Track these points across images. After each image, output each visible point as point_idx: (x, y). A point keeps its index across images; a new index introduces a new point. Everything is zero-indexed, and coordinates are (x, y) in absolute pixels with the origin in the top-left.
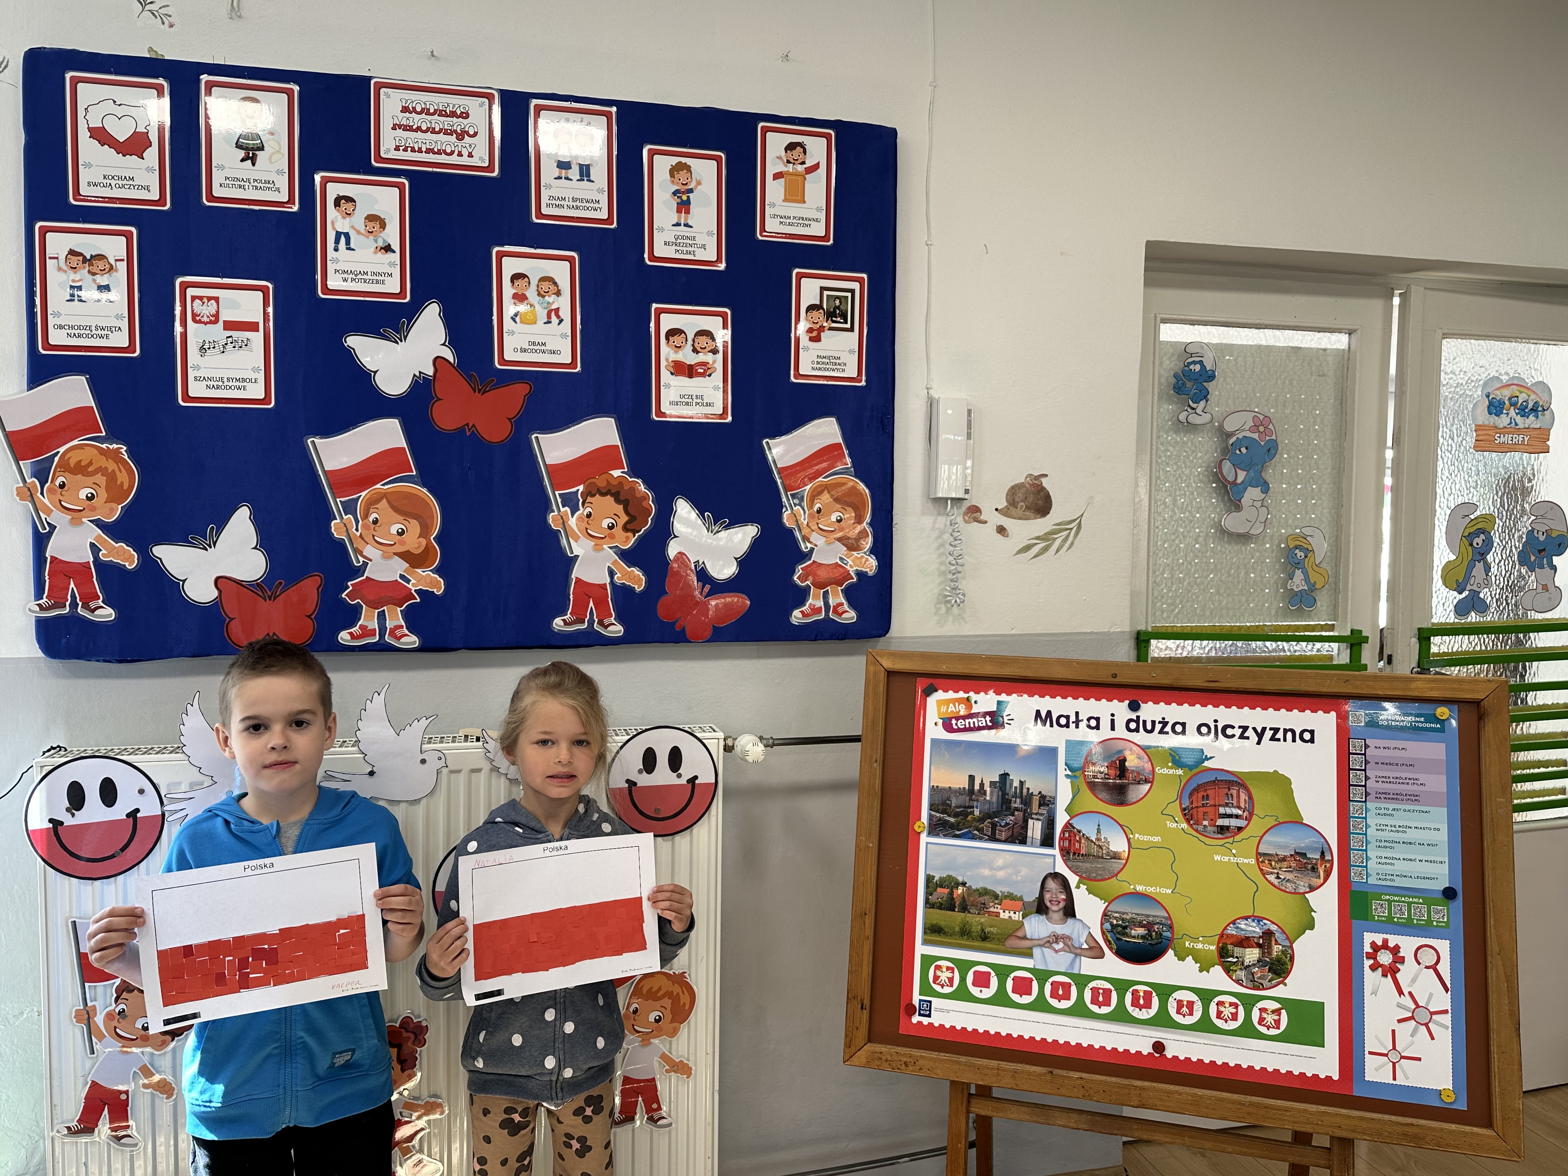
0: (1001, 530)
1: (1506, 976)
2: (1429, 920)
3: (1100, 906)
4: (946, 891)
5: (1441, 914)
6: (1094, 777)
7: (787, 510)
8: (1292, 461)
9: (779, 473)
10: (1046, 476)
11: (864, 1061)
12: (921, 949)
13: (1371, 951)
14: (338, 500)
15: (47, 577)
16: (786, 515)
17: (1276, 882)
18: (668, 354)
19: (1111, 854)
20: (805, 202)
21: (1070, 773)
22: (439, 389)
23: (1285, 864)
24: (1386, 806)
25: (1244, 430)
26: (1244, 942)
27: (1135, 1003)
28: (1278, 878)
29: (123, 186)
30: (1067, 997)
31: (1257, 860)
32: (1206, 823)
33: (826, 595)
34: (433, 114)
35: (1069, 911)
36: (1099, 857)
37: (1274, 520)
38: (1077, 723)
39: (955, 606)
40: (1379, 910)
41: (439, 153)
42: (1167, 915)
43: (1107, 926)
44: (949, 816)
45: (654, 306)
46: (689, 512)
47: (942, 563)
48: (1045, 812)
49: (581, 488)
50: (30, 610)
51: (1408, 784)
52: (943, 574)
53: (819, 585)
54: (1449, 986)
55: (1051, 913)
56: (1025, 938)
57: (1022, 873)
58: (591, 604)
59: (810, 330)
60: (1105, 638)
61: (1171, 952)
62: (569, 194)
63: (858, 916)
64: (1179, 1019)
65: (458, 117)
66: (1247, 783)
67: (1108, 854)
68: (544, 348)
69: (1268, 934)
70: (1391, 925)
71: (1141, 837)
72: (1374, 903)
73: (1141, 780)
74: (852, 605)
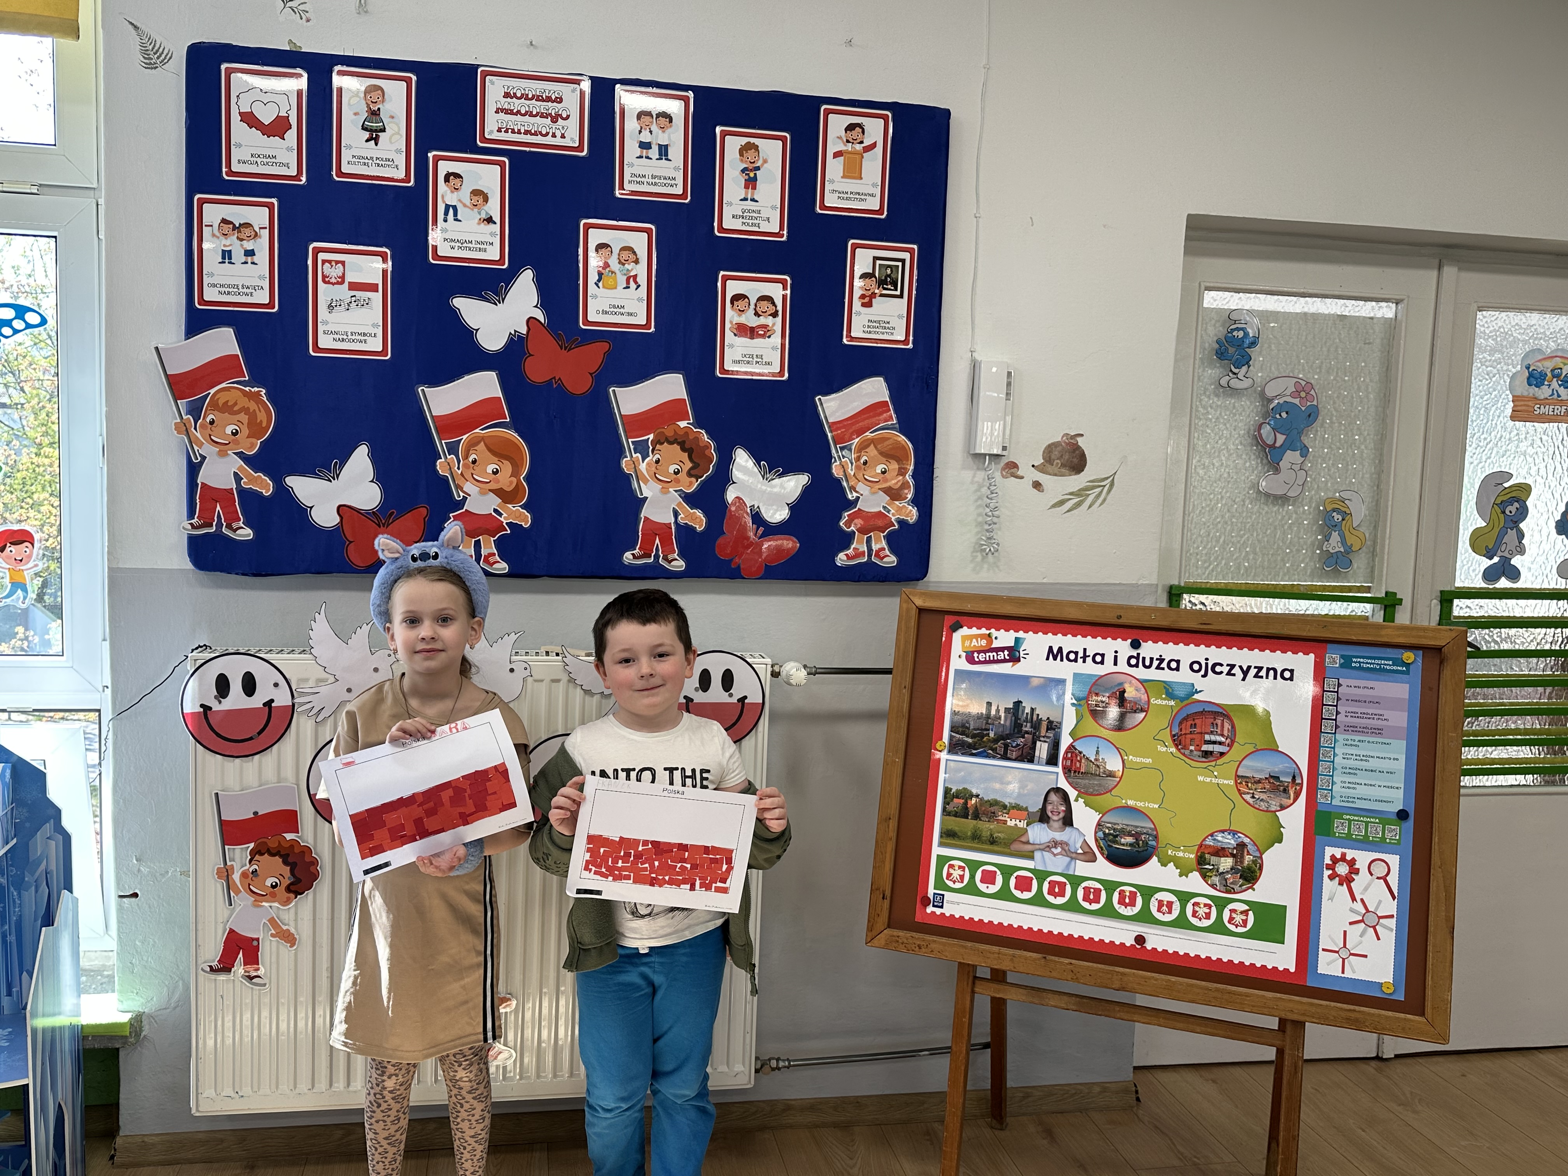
0: (1037, 485)
1: (1445, 886)
2: (1384, 839)
3: (1094, 817)
4: (962, 801)
5: (1394, 833)
6: (1096, 705)
7: (835, 461)
8: (1333, 426)
9: (829, 427)
11: (883, 942)
12: (937, 850)
13: (1330, 863)
14: (443, 442)
15: (198, 501)
16: (835, 466)
17: (1251, 801)
18: (733, 316)
19: (1107, 773)
20: (861, 178)
21: (1075, 702)
22: (531, 347)
23: (1260, 786)
24: (1353, 737)
25: (1285, 396)
26: (1220, 852)
27: (1121, 902)
29: (267, 163)
30: (1062, 894)
31: (1236, 781)
32: (1192, 748)
33: (869, 541)
34: (531, 99)
35: (1068, 821)
36: (1096, 775)
37: (1313, 483)
38: (1085, 657)
39: (990, 554)
40: (1340, 828)
41: (535, 134)
42: (1152, 826)
43: (1101, 834)
44: (967, 737)
45: (722, 273)
46: (747, 461)
47: (979, 515)
48: (1051, 735)
49: (651, 437)
50: (184, 528)
51: (1373, 719)
52: (980, 524)
53: (862, 531)
54: (1396, 894)
55: (1051, 822)
56: (1028, 843)
57: (1029, 787)
58: (657, 541)
59: (863, 297)
60: (1133, 589)
61: (1155, 859)
62: (648, 172)
63: (884, 820)
64: (1159, 916)
65: (553, 102)
66: (1231, 714)
67: (1104, 772)
68: (622, 310)
69: (1241, 846)
70: (1349, 841)
71: (1135, 759)
72: (1336, 822)
73: (1138, 709)
74: (893, 550)
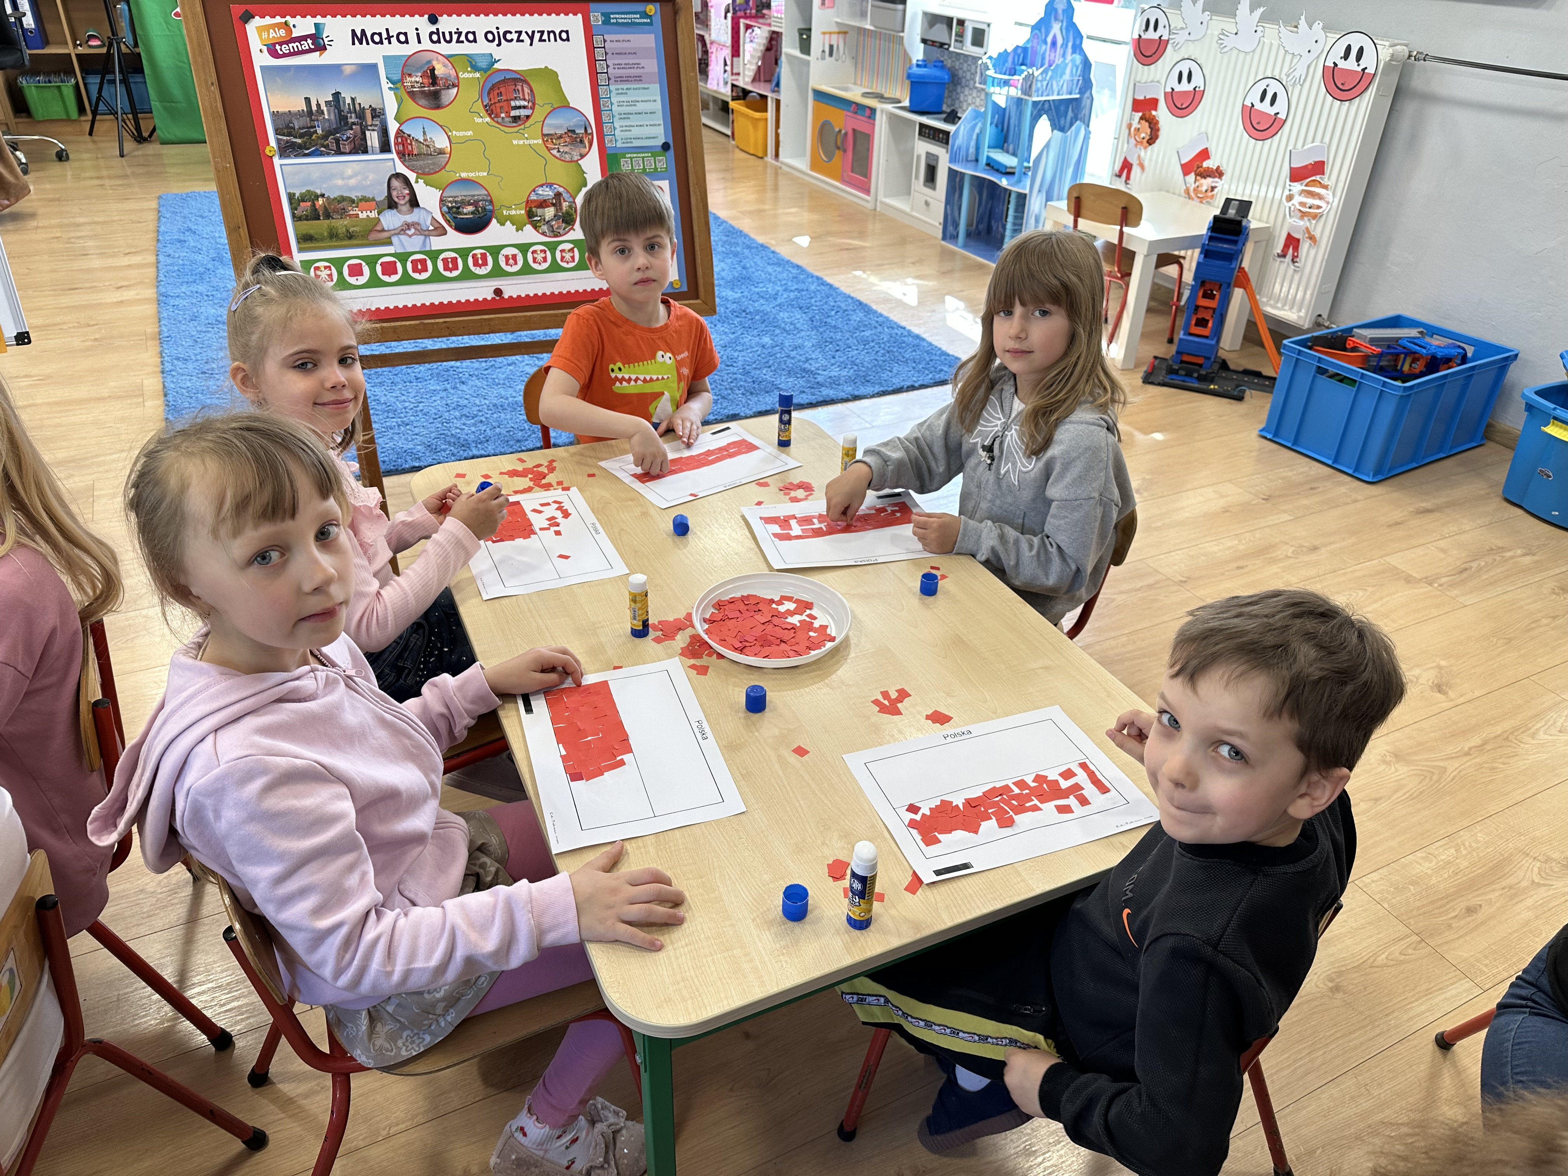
2: (656, 168)
3: (436, 194)
4: (309, 204)
5: (662, 162)
17: (558, 155)
21: (392, 86)
23: (562, 140)
24: (622, 86)
26: (543, 204)
27: (476, 264)
28: (559, 151)
31: (543, 140)
32: (503, 115)
35: (414, 203)
36: (428, 155)
38: (389, 38)
42: (486, 193)
43: (445, 209)
44: (295, 137)
48: (378, 123)
51: (633, 68)
55: (400, 206)
56: (383, 230)
61: (494, 221)
63: (232, 230)
64: (508, 269)
66: (528, 79)
67: (435, 151)
69: (558, 195)
71: (458, 134)
72: (623, 161)
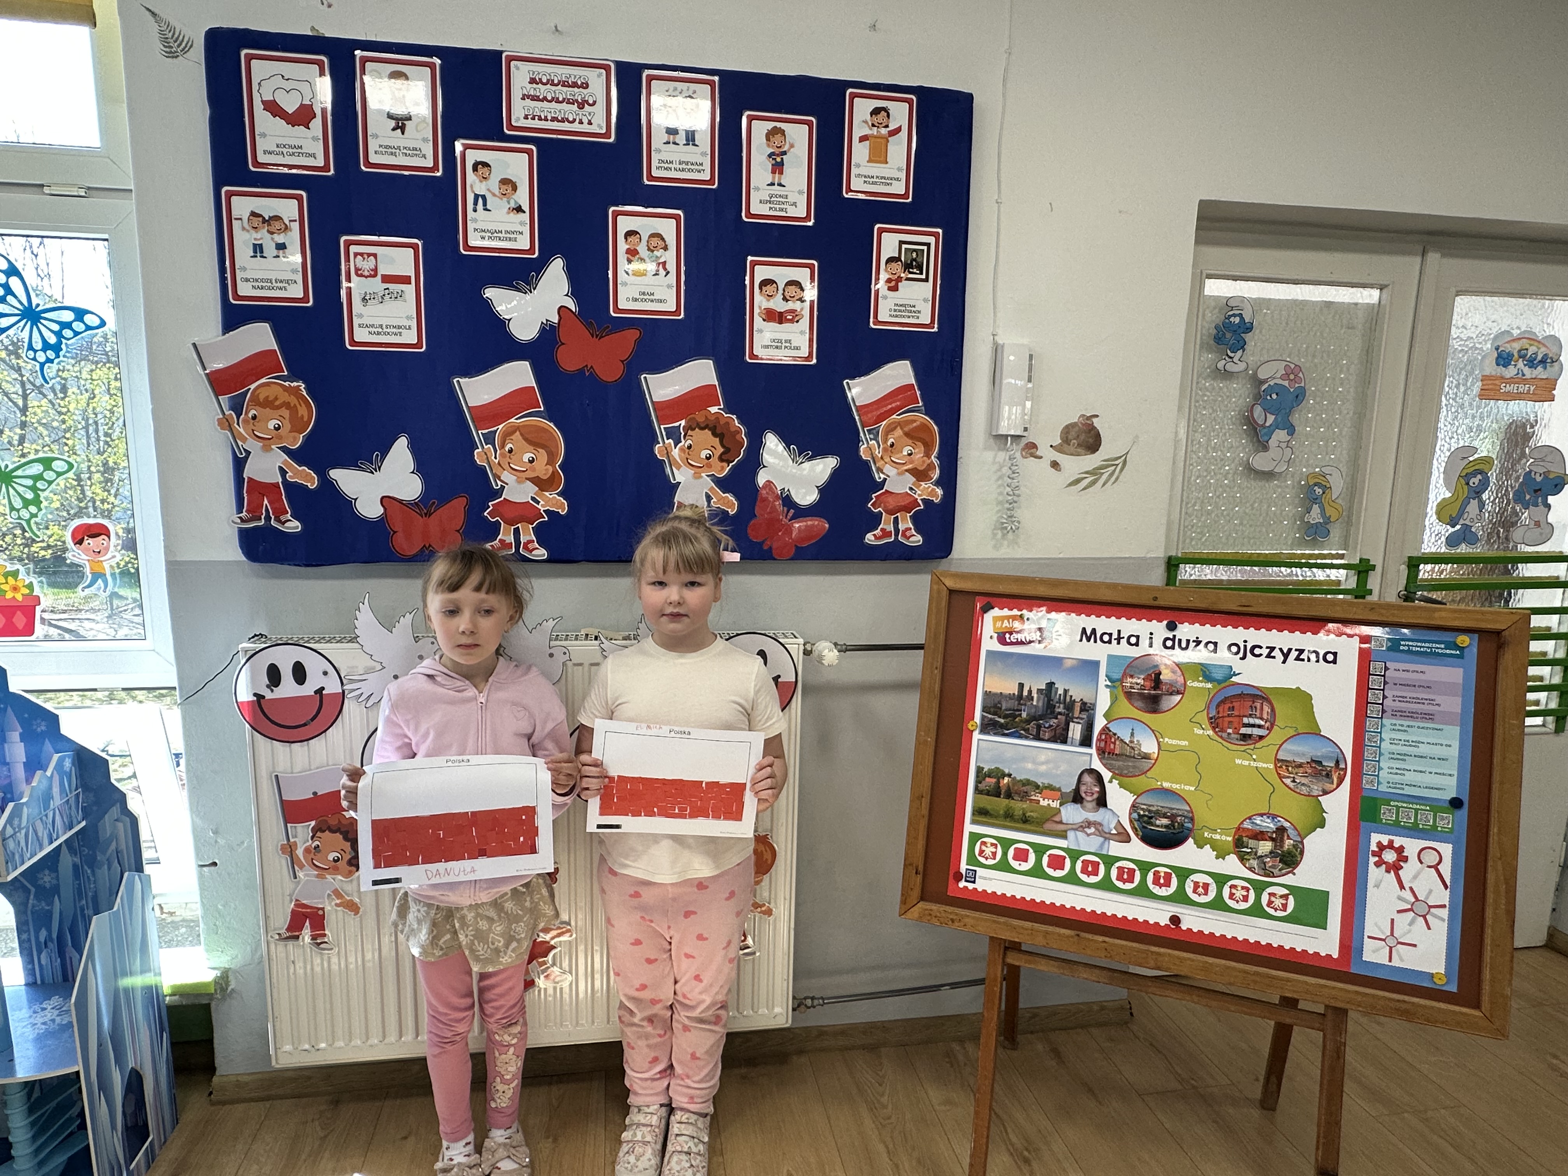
0: (1055, 465)
1: (1502, 878)
2: (1434, 826)
3: (1129, 798)
4: (994, 780)
5: (1446, 821)
6: (1131, 687)
7: (864, 444)
8: (1317, 406)
9: (857, 411)
10: (1097, 416)
11: (917, 915)
12: (969, 828)
13: (1376, 849)
14: (479, 431)
15: (245, 495)
16: (863, 448)
17: (1292, 785)
18: (761, 302)
19: (1142, 754)
20: (887, 162)
21: (1109, 684)
22: (563, 336)
23: (1301, 770)
24: (1402, 722)
25: (1276, 378)
26: (1259, 835)
27: (1156, 882)
28: (1294, 781)
29: (294, 154)
31: (1276, 765)
32: (1230, 731)
33: (896, 520)
34: (557, 85)
35: (1102, 802)
36: (1130, 757)
37: (1297, 460)
38: (1119, 639)
39: (1011, 532)
40: (1387, 815)
41: (563, 121)
42: (1188, 809)
43: (1135, 815)
44: (1000, 717)
45: (750, 258)
46: (777, 445)
47: (1000, 494)
48: (1085, 716)
49: (683, 423)
50: (233, 522)
51: (1423, 704)
52: (1000, 503)
53: (890, 512)
54: (1449, 884)
55: (1085, 803)
56: (1061, 822)
57: (1062, 768)
59: (889, 281)
60: (1142, 563)
61: (1191, 841)
62: (675, 158)
63: (916, 798)
64: (1194, 897)
65: (579, 87)
66: (1271, 697)
67: (1139, 755)
68: (652, 297)
69: (1281, 830)
70: (1396, 828)
71: (1170, 742)
72: (1383, 808)
73: (1174, 691)
74: (918, 530)
